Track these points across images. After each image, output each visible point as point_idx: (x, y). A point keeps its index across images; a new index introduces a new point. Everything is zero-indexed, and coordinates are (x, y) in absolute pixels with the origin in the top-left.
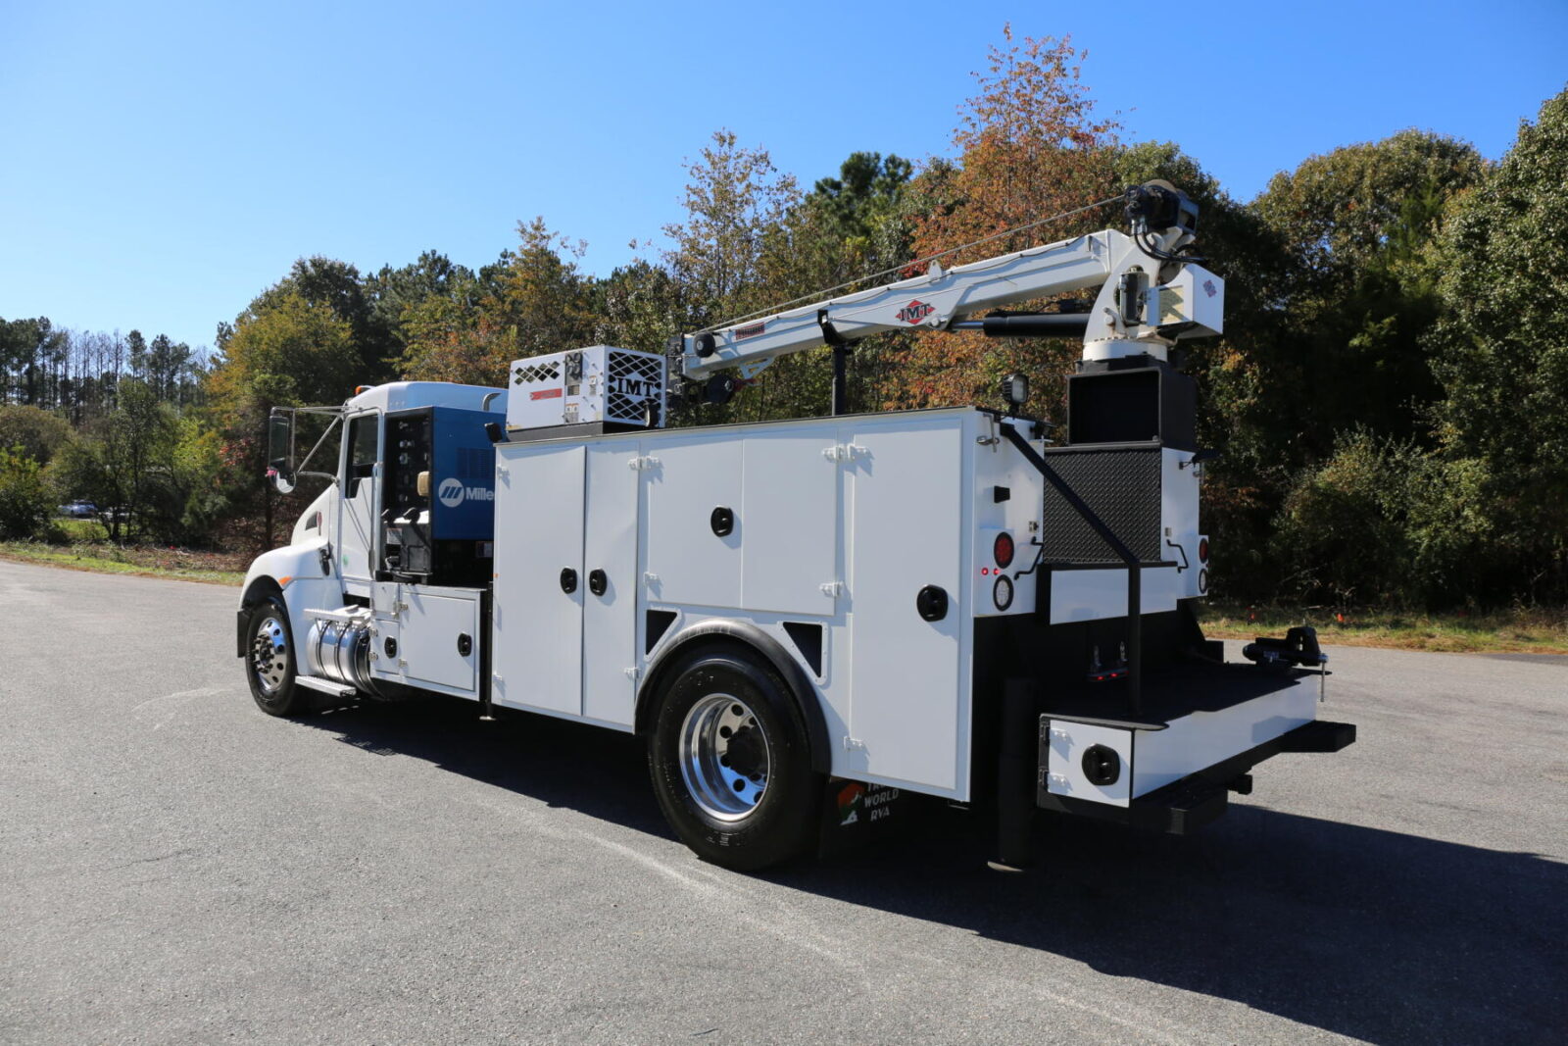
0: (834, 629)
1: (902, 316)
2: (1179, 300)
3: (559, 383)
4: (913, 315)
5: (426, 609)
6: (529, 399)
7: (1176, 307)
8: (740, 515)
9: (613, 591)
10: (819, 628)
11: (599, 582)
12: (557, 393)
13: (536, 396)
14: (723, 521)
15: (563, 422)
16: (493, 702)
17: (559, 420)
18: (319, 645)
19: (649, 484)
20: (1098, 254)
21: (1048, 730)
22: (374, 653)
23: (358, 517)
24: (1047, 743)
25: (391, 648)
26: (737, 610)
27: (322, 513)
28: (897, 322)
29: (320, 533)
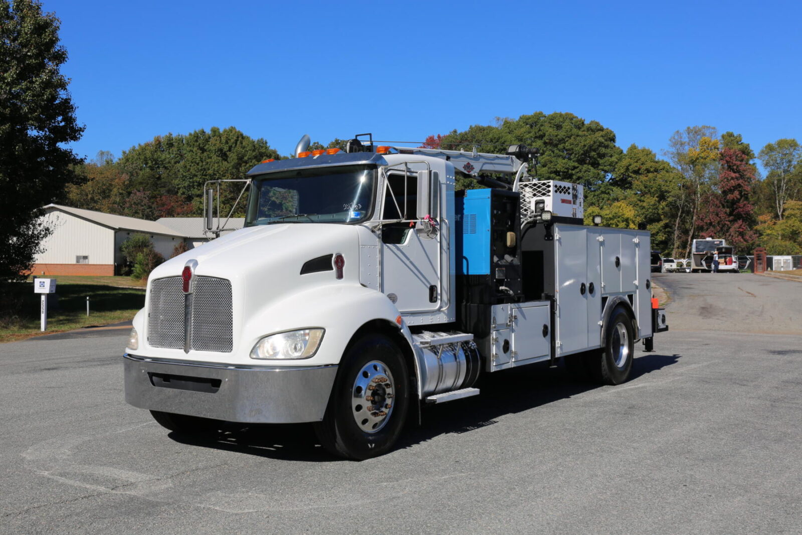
1: (464, 167)
3: (569, 197)
5: (527, 318)
6: (560, 202)
8: (621, 260)
9: (595, 293)
10: (632, 295)
11: (592, 289)
12: (570, 202)
13: (563, 201)
14: (618, 262)
15: (572, 216)
16: (556, 356)
17: (569, 215)
18: (441, 367)
19: (602, 247)
20: (513, 163)
21: (658, 313)
22: (496, 354)
23: (411, 259)
24: (657, 317)
25: (506, 347)
26: (620, 293)
27: (343, 255)
28: (463, 170)
29: (340, 276)
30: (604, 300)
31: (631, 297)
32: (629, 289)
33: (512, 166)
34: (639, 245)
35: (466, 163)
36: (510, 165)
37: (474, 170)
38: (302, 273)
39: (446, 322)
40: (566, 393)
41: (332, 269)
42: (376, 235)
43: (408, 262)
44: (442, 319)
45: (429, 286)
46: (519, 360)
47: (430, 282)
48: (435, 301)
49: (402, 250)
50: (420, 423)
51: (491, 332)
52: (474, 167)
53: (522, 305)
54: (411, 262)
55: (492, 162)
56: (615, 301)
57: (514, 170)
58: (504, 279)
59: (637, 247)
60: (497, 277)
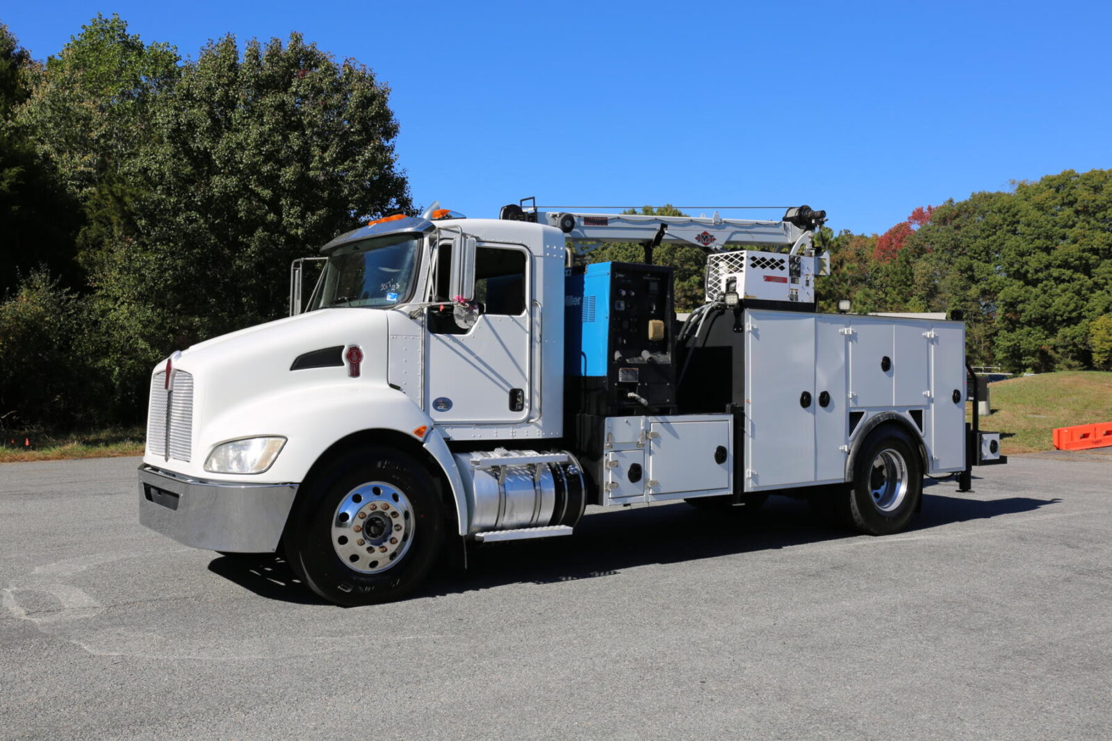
0: (927, 411)
1: (698, 238)
2: (825, 265)
3: (785, 273)
4: (704, 239)
6: (763, 280)
7: (824, 268)
8: (893, 361)
9: (833, 403)
10: (921, 411)
11: (825, 399)
12: (784, 280)
13: (768, 279)
14: (886, 364)
15: (788, 299)
16: (745, 491)
17: (785, 298)
18: (503, 495)
19: (850, 343)
20: (787, 232)
21: (981, 438)
22: (613, 483)
23: (478, 355)
24: (981, 443)
25: (636, 473)
26: (892, 407)
27: (361, 348)
28: (696, 242)
29: (355, 372)
30: (854, 417)
31: (917, 415)
32: (916, 403)
33: (786, 236)
34: (937, 342)
35: (700, 233)
36: (782, 234)
37: (716, 241)
38: (293, 368)
39: (540, 437)
40: (776, 541)
41: (343, 364)
42: (417, 323)
43: (472, 359)
44: (534, 433)
45: (509, 389)
46: (661, 492)
47: (511, 384)
48: (521, 410)
49: (463, 342)
50: (466, 567)
51: (605, 453)
52: (715, 237)
53: (669, 418)
54: (477, 358)
55: (748, 230)
56: (879, 418)
57: (790, 241)
58: (636, 384)
59: (932, 343)
60: (620, 380)
